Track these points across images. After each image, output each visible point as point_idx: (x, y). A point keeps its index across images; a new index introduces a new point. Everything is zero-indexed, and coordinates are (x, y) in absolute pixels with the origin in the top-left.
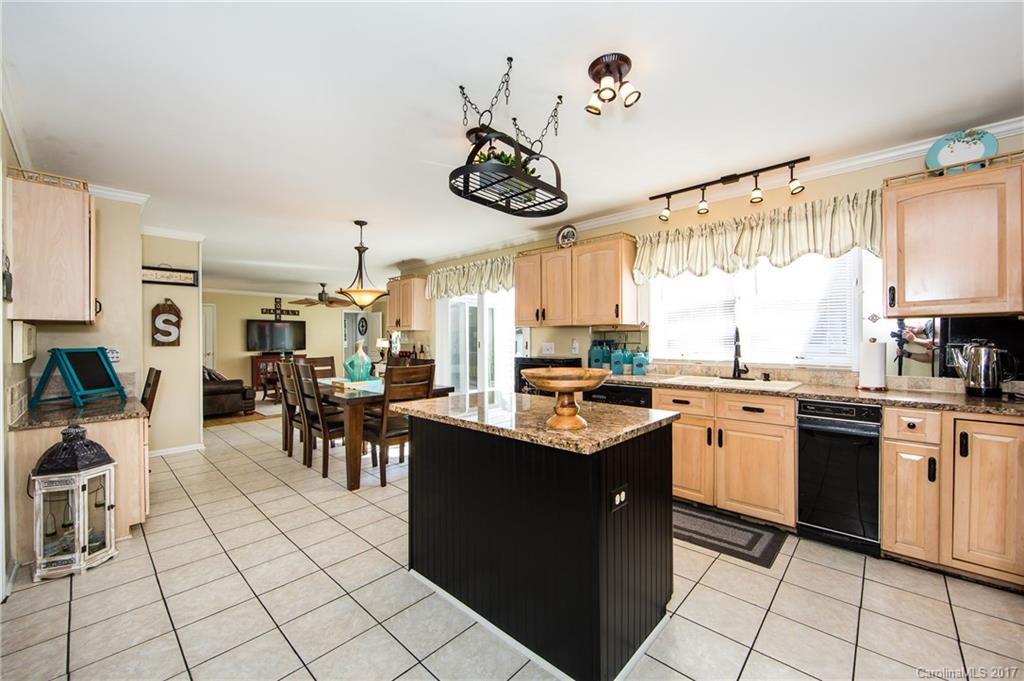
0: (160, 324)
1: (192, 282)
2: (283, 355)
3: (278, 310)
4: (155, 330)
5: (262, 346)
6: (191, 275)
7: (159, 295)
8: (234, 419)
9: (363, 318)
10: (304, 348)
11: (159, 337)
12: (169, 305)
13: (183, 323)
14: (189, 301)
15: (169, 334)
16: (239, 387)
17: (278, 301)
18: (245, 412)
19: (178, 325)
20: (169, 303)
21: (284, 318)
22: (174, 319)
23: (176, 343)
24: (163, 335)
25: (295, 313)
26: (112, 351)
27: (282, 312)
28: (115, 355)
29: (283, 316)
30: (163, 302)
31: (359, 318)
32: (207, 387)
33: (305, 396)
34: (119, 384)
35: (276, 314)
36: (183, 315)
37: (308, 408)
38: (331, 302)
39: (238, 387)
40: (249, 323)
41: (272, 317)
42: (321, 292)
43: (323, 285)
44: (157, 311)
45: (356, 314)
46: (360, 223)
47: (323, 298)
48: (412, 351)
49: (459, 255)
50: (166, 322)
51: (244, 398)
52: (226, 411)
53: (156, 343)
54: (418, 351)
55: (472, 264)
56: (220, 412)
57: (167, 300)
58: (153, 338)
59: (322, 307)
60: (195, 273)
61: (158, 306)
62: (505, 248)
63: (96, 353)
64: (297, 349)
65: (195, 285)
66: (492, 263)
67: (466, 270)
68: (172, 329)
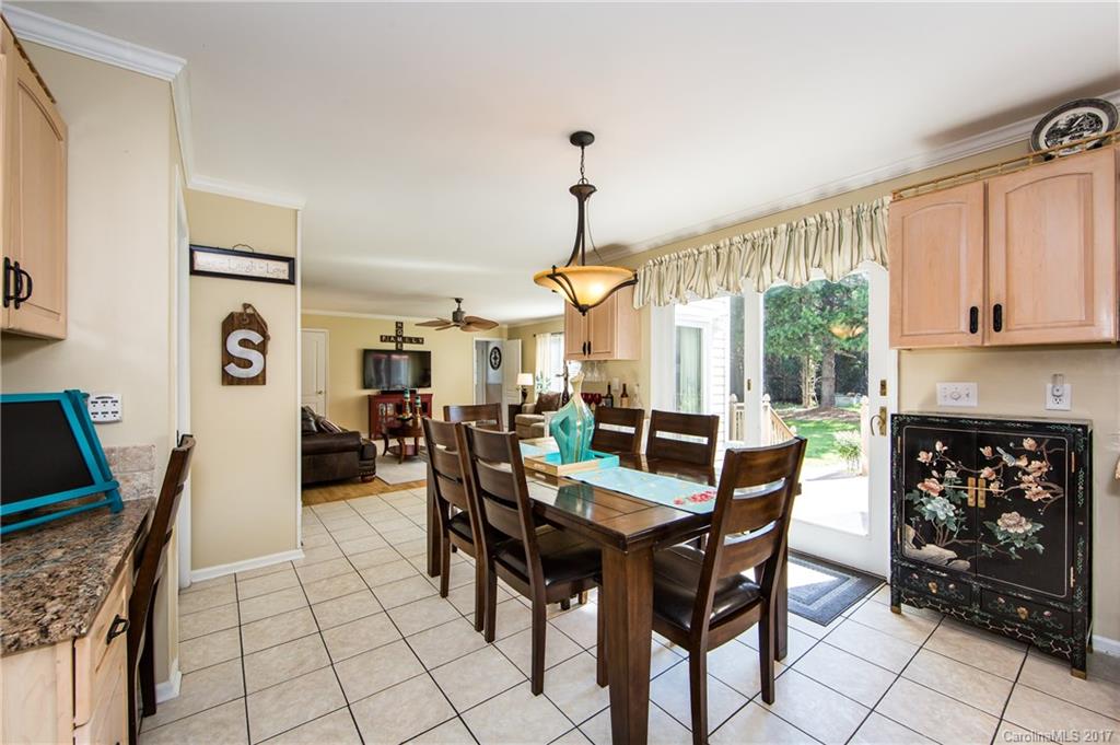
0: (234, 348)
1: (287, 278)
2: (408, 396)
3: (399, 337)
4: (228, 358)
5: (379, 382)
6: (285, 266)
7: (232, 297)
8: (350, 489)
9: (496, 348)
10: (430, 386)
11: (233, 370)
12: (250, 316)
13: (270, 346)
14: (280, 308)
15: (247, 364)
16: (356, 443)
17: (399, 326)
18: (363, 476)
19: (262, 348)
20: (249, 311)
21: (407, 347)
22: (256, 338)
23: (260, 380)
24: (239, 366)
25: (419, 341)
26: (104, 399)
27: (404, 339)
28: (109, 407)
29: (404, 345)
30: (239, 309)
31: (491, 347)
32: (307, 442)
33: (482, 493)
34: (107, 477)
35: (397, 343)
36: (270, 332)
37: (491, 520)
38: (469, 324)
39: (352, 442)
40: (366, 353)
41: (391, 346)
42: (456, 310)
43: (458, 301)
44: (230, 324)
45: (487, 343)
46: (581, 139)
47: (457, 317)
48: (605, 393)
49: (702, 229)
50: (245, 343)
51: (362, 458)
52: (338, 476)
53: (228, 380)
54: (617, 395)
55: (736, 239)
56: (330, 479)
57: (246, 306)
58: (223, 370)
59: (455, 331)
60: (290, 261)
61: (231, 316)
62: (823, 200)
63: (58, 402)
64: (420, 387)
65: (291, 281)
66: (791, 230)
67: (724, 252)
68: (254, 356)
